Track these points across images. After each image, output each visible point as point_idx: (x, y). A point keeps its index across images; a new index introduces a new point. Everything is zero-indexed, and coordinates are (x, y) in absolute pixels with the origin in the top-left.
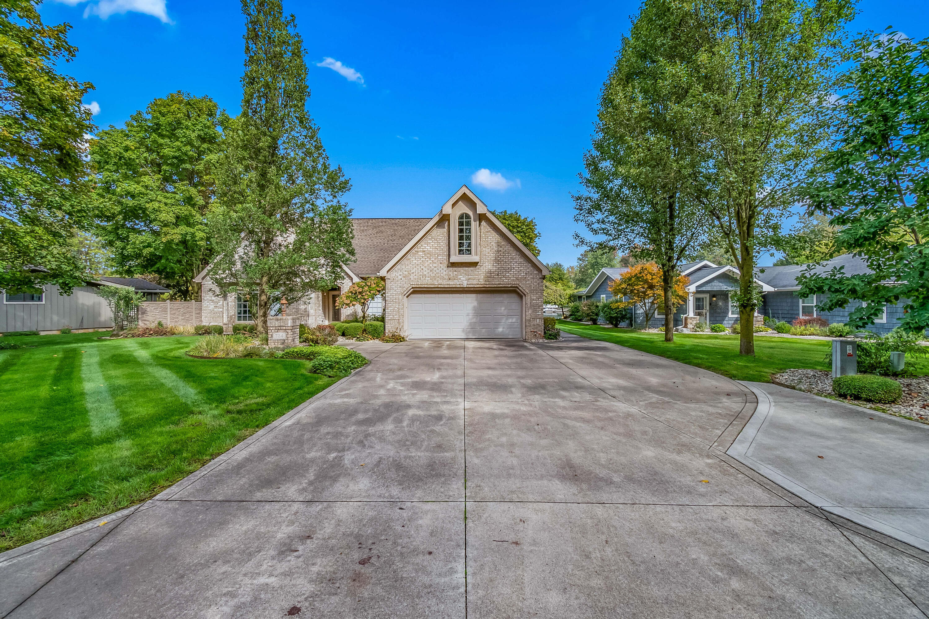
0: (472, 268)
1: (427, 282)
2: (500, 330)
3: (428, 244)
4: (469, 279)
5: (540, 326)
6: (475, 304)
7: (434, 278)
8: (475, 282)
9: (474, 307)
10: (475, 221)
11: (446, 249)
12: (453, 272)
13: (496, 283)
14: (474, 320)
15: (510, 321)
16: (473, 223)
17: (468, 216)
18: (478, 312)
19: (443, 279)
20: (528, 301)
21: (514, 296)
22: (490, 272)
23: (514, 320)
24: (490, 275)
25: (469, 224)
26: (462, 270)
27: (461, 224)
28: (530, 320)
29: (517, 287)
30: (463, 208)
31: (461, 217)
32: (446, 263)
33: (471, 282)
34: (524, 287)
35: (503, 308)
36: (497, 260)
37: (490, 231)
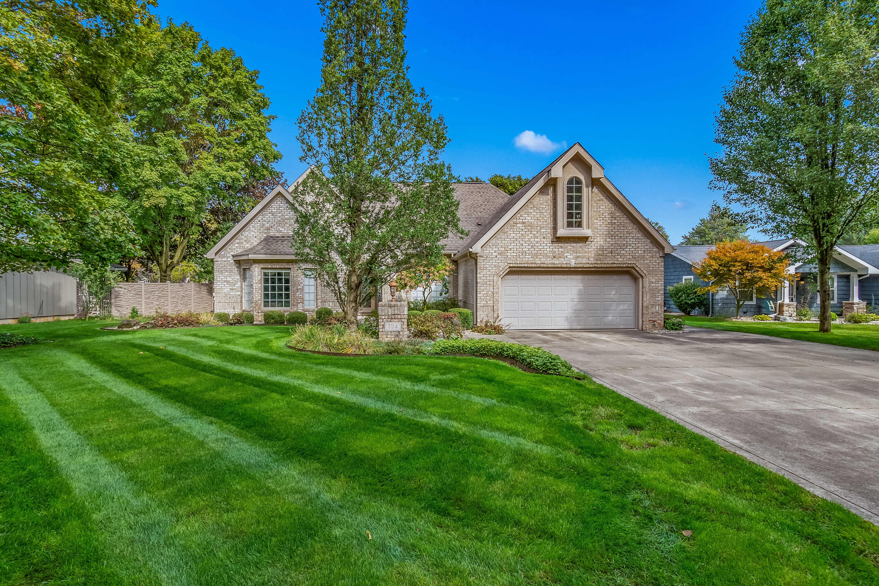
0: (581, 244)
1: (527, 260)
2: (610, 318)
3: (528, 214)
4: (578, 257)
5: (659, 314)
6: (580, 286)
7: (536, 255)
8: (584, 261)
9: (580, 290)
10: (587, 187)
11: (550, 221)
12: (558, 248)
13: (609, 262)
14: (579, 307)
15: (621, 307)
16: (585, 189)
17: (579, 182)
18: (584, 297)
19: (547, 256)
20: (647, 285)
21: (627, 278)
22: (602, 249)
23: (626, 307)
24: (601, 252)
25: (579, 190)
26: (569, 246)
27: (570, 190)
28: (647, 307)
29: (633, 268)
30: (575, 172)
31: (570, 182)
32: (550, 237)
33: (580, 260)
34: (641, 266)
35: (613, 292)
36: (610, 235)
37: (602, 200)
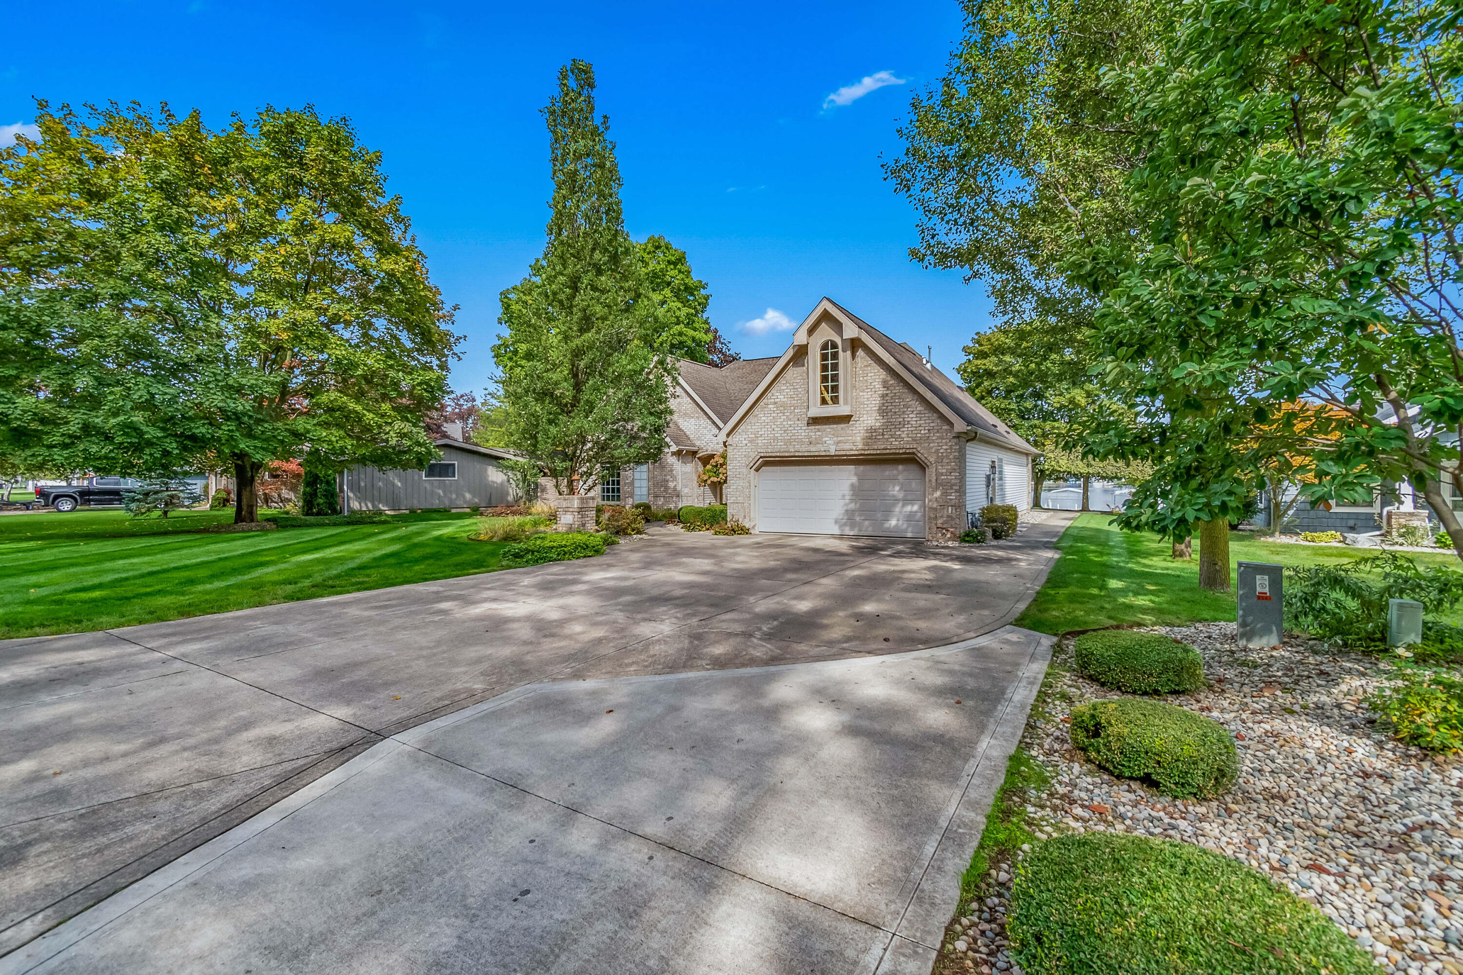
0: (843, 426)
1: (779, 448)
2: (893, 522)
3: (781, 391)
4: (839, 442)
5: (953, 519)
6: (854, 480)
7: (788, 442)
8: (847, 446)
9: (852, 485)
10: (844, 351)
11: (804, 398)
12: (815, 432)
13: (879, 447)
14: (852, 506)
15: (909, 508)
16: (841, 353)
17: (834, 346)
18: (857, 492)
19: (802, 442)
20: (934, 476)
21: (913, 467)
22: (871, 431)
23: (913, 508)
24: (872, 434)
25: (835, 356)
26: (828, 428)
27: (824, 357)
29: (915, 453)
30: (826, 333)
31: (824, 347)
32: (804, 418)
33: (842, 446)
34: (925, 453)
35: (897, 488)
36: (883, 411)
37: (870, 365)
